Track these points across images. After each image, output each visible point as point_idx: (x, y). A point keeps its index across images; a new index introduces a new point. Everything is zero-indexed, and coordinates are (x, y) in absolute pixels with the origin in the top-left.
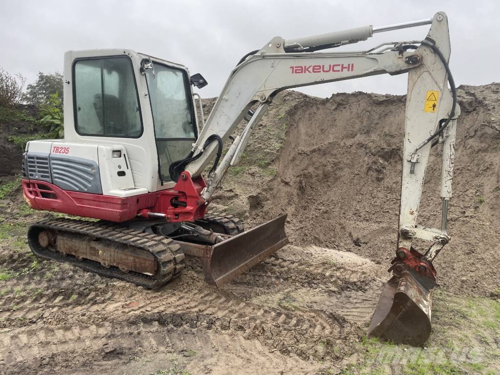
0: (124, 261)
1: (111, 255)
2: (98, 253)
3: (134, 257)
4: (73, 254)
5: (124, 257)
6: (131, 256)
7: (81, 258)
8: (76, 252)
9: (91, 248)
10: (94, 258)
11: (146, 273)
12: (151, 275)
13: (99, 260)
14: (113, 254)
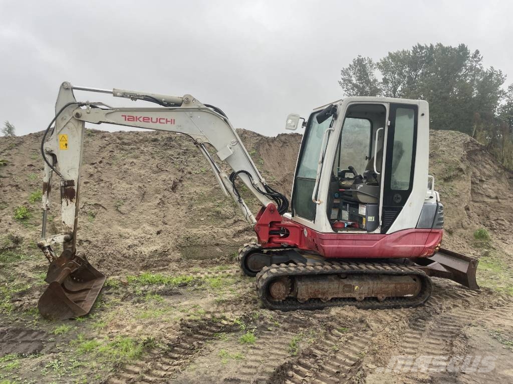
0: (383, 290)
1: (369, 288)
2: (354, 289)
3: (395, 284)
4: (320, 296)
5: (384, 286)
6: (393, 283)
7: (330, 298)
8: (323, 294)
9: (345, 286)
10: (348, 295)
11: (407, 296)
12: (412, 295)
13: (353, 295)
14: (371, 286)
